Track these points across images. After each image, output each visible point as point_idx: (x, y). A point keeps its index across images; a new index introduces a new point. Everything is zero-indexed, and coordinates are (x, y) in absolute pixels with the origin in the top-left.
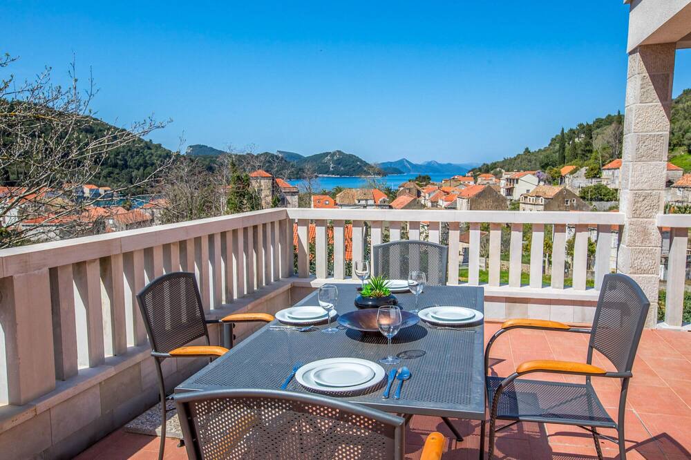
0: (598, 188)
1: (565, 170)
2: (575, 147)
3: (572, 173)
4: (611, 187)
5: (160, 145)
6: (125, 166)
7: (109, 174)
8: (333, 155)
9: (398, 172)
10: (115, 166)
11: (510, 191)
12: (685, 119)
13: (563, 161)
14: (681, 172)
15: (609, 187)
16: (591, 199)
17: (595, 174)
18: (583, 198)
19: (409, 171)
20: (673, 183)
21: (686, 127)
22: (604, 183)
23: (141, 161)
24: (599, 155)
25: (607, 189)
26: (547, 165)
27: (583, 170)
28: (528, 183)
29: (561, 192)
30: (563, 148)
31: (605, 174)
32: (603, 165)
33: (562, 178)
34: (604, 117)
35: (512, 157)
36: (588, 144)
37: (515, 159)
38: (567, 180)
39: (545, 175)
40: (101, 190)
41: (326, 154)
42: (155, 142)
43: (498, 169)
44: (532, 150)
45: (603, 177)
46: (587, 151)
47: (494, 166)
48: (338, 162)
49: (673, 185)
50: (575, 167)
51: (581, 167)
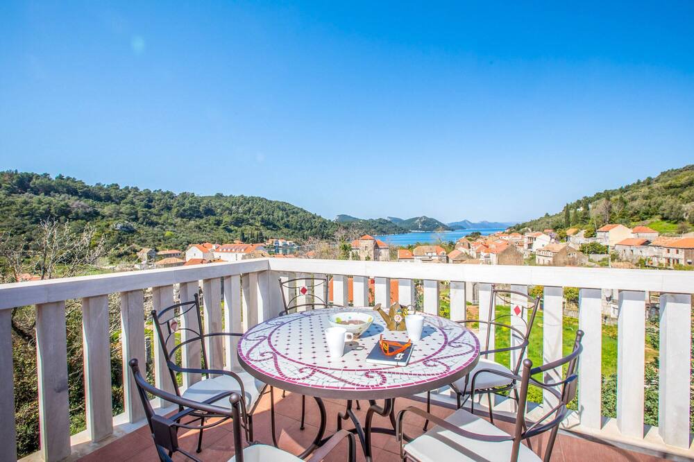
0: (593, 245)
1: (570, 231)
2: (576, 216)
3: (575, 233)
4: (604, 244)
5: (320, 217)
6: (302, 228)
7: (293, 233)
8: (421, 218)
9: (462, 228)
10: (296, 229)
11: (530, 246)
12: (659, 196)
13: (568, 224)
14: (657, 234)
15: (601, 244)
16: (588, 253)
17: (591, 234)
18: (583, 251)
19: (469, 228)
20: (650, 243)
21: (660, 202)
22: (598, 241)
23: (310, 226)
24: (595, 222)
25: (600, 246)
26: (557, 227)
27: (583, 232)
28: (543, 241)
29: (564, 249)
30: (568, 215)
31: (599, 235)
32: (598, 228)
33: (567, 237)
34: (603, 192)
35: (537, 219)
36: (585, 214)
37: (539, 220)
38: (571, 238)
39: (555, 234)
40: (288, 243)
41: (417, 218)
42: (318, 215)
43: (526, 228)
44: (551, 214)
45: (598, 237)
46: (585, 219)
47: (524, 226)
48: (424, 223)
49: (651, 244)
50: (576, 230)
51: (582, 230)
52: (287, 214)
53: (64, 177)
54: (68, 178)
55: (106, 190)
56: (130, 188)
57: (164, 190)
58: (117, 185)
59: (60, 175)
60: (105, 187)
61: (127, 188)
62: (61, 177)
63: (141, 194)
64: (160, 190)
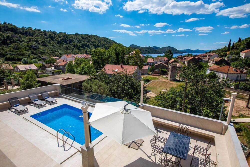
28: (215, 57)
31: (241, 54)
52: (106, 43)
53: (7, 23)
54: (9, 24)
55: (26, 30)
56: (37, 29)
57: (52, 31)
58: (31, 28)
59: (5, 22)
60: (26, 28)
61: (35, 29)
62: (5, 23)
63: (41, 32)
64: (51, 31)
